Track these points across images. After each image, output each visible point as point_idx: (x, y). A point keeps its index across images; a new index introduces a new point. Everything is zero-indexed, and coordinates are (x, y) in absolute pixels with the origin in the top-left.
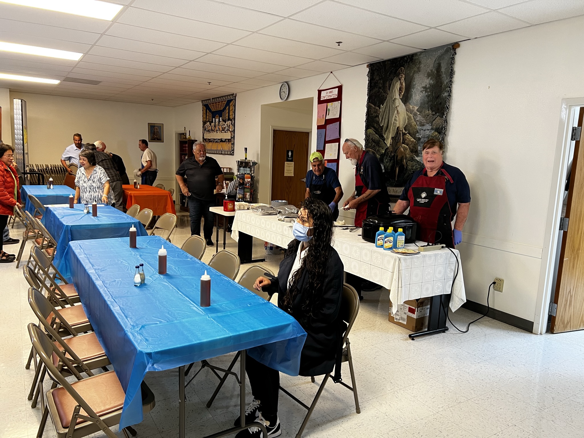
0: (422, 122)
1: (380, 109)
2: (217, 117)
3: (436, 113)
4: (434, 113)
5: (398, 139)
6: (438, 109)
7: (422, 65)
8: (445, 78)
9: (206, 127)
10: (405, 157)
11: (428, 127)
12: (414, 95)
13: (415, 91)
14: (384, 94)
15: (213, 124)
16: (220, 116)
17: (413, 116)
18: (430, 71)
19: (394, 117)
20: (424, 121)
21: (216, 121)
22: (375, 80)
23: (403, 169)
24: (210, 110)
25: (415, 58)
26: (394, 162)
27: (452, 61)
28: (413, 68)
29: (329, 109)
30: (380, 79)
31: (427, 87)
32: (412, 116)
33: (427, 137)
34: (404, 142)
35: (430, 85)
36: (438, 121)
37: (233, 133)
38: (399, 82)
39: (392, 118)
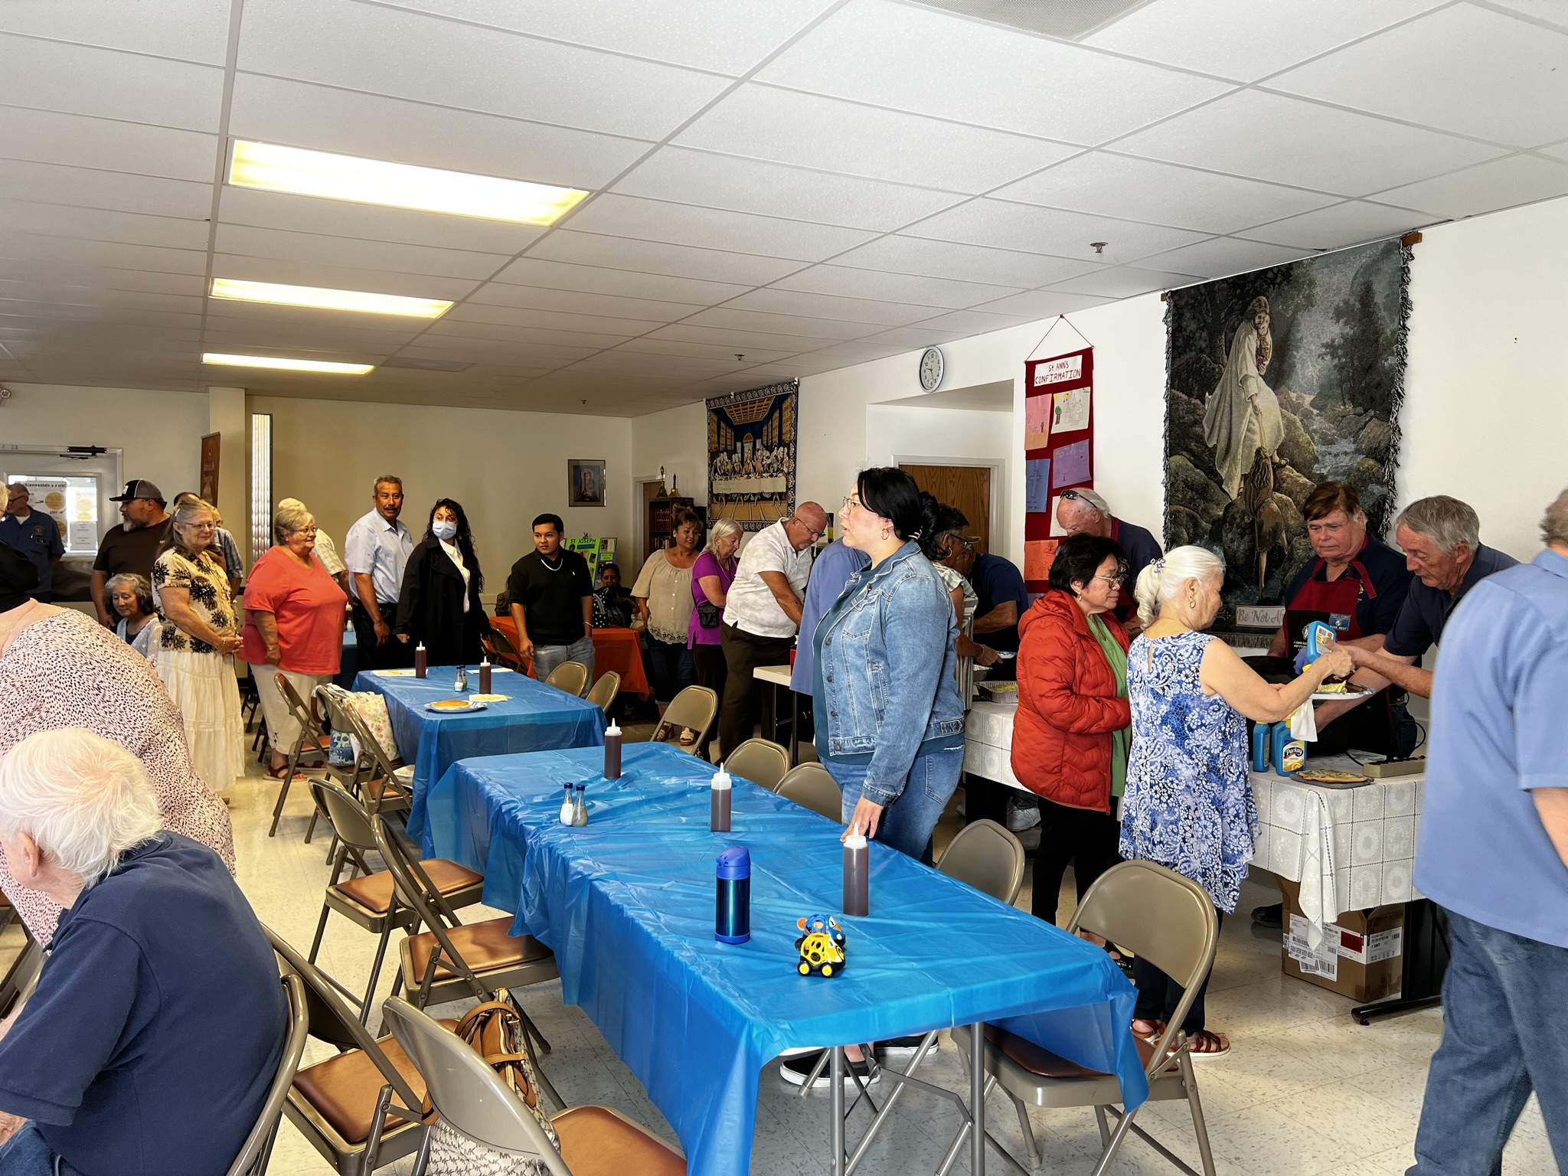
0: (1326, 434)
1: (1204, 404)
2: (748, 438)
3: (1366, 411)
4: (1360, 410)
5: (1262, 479)
6: (1372, 400)
7: (1318, 289)
8: (1388, 321)
9: (719, 464)
10: (1283, 526)
11: (1346, 445)
12: (1298, 366)
13: (1301, 357)
14: (1213, 365)
15: (736, 457)
16: (758, 435)
17: (1301, 421)
18: (1341, 304)
19: (1245, 421)
20: (1334, 431)
21: (746, 450)
22: (1185, 330)
23: (1278, 558)
24: (729, 423)
25: (1295, 272)
26: (1253, 540)
27: (1403, 276)
28: (1293, 299)
29: (1058, 408)
30: (1202, 329)
31: (1336, 343)
32: (1297, 418)
33: (1344, 473)
34: (1280, 486)
35: (1346, 340)
36: (1373, 430)
37: (791, 477)
38: (1255, 333)
39: (1240, 428)
